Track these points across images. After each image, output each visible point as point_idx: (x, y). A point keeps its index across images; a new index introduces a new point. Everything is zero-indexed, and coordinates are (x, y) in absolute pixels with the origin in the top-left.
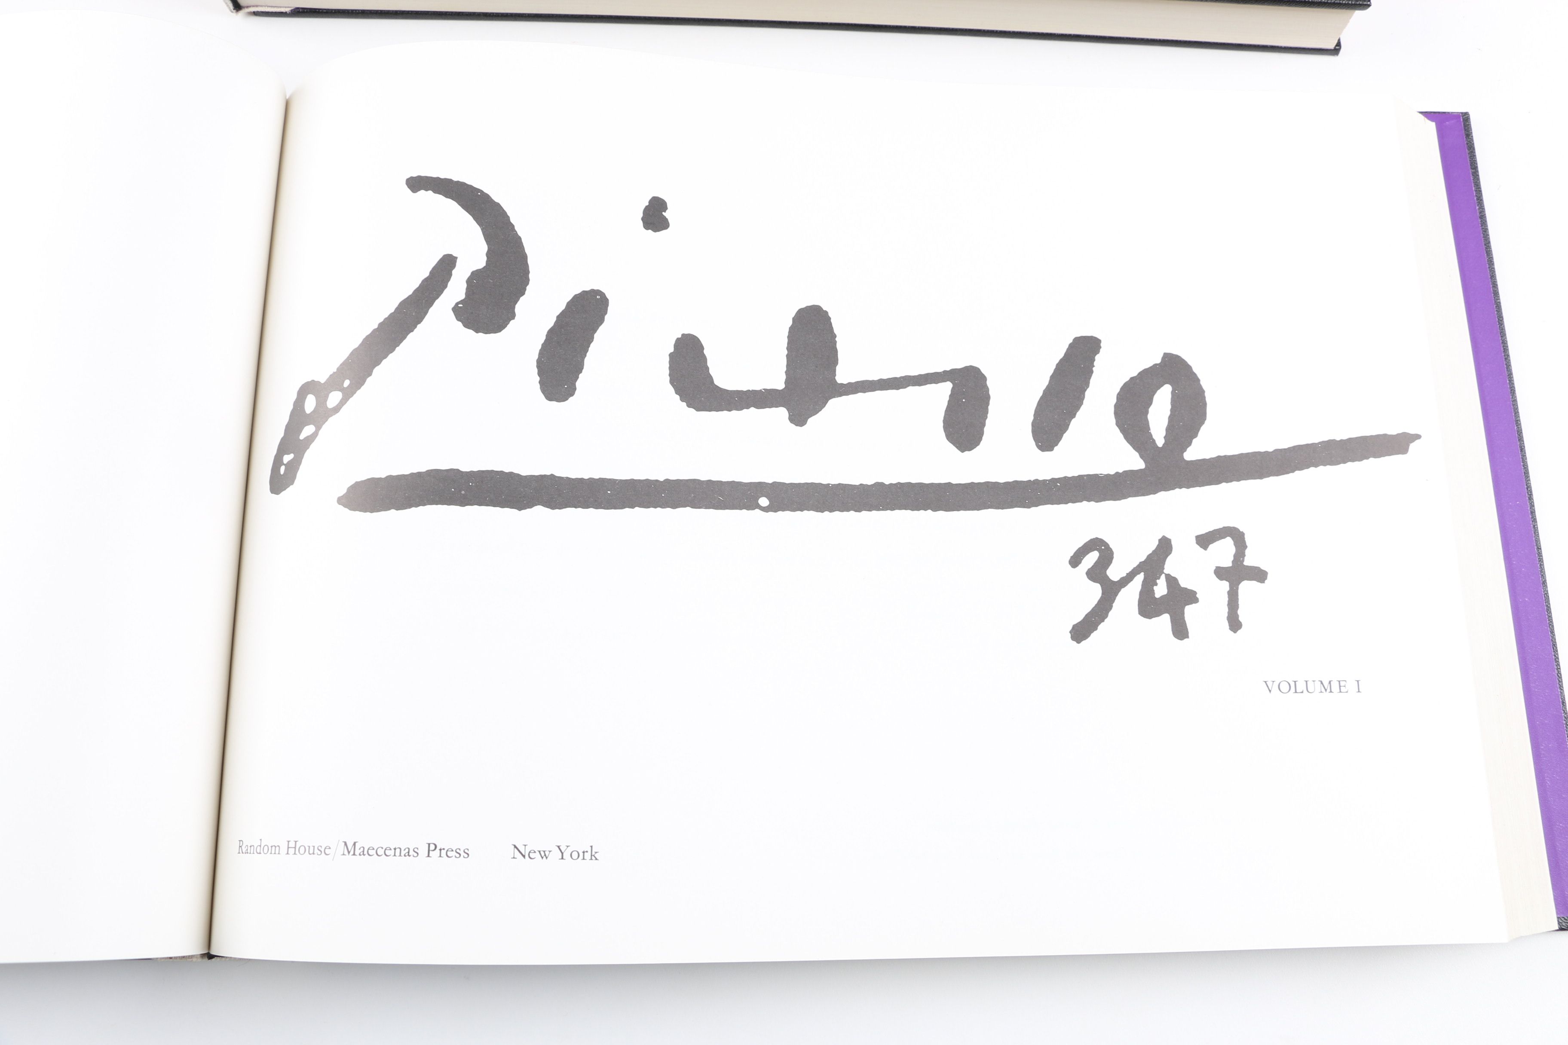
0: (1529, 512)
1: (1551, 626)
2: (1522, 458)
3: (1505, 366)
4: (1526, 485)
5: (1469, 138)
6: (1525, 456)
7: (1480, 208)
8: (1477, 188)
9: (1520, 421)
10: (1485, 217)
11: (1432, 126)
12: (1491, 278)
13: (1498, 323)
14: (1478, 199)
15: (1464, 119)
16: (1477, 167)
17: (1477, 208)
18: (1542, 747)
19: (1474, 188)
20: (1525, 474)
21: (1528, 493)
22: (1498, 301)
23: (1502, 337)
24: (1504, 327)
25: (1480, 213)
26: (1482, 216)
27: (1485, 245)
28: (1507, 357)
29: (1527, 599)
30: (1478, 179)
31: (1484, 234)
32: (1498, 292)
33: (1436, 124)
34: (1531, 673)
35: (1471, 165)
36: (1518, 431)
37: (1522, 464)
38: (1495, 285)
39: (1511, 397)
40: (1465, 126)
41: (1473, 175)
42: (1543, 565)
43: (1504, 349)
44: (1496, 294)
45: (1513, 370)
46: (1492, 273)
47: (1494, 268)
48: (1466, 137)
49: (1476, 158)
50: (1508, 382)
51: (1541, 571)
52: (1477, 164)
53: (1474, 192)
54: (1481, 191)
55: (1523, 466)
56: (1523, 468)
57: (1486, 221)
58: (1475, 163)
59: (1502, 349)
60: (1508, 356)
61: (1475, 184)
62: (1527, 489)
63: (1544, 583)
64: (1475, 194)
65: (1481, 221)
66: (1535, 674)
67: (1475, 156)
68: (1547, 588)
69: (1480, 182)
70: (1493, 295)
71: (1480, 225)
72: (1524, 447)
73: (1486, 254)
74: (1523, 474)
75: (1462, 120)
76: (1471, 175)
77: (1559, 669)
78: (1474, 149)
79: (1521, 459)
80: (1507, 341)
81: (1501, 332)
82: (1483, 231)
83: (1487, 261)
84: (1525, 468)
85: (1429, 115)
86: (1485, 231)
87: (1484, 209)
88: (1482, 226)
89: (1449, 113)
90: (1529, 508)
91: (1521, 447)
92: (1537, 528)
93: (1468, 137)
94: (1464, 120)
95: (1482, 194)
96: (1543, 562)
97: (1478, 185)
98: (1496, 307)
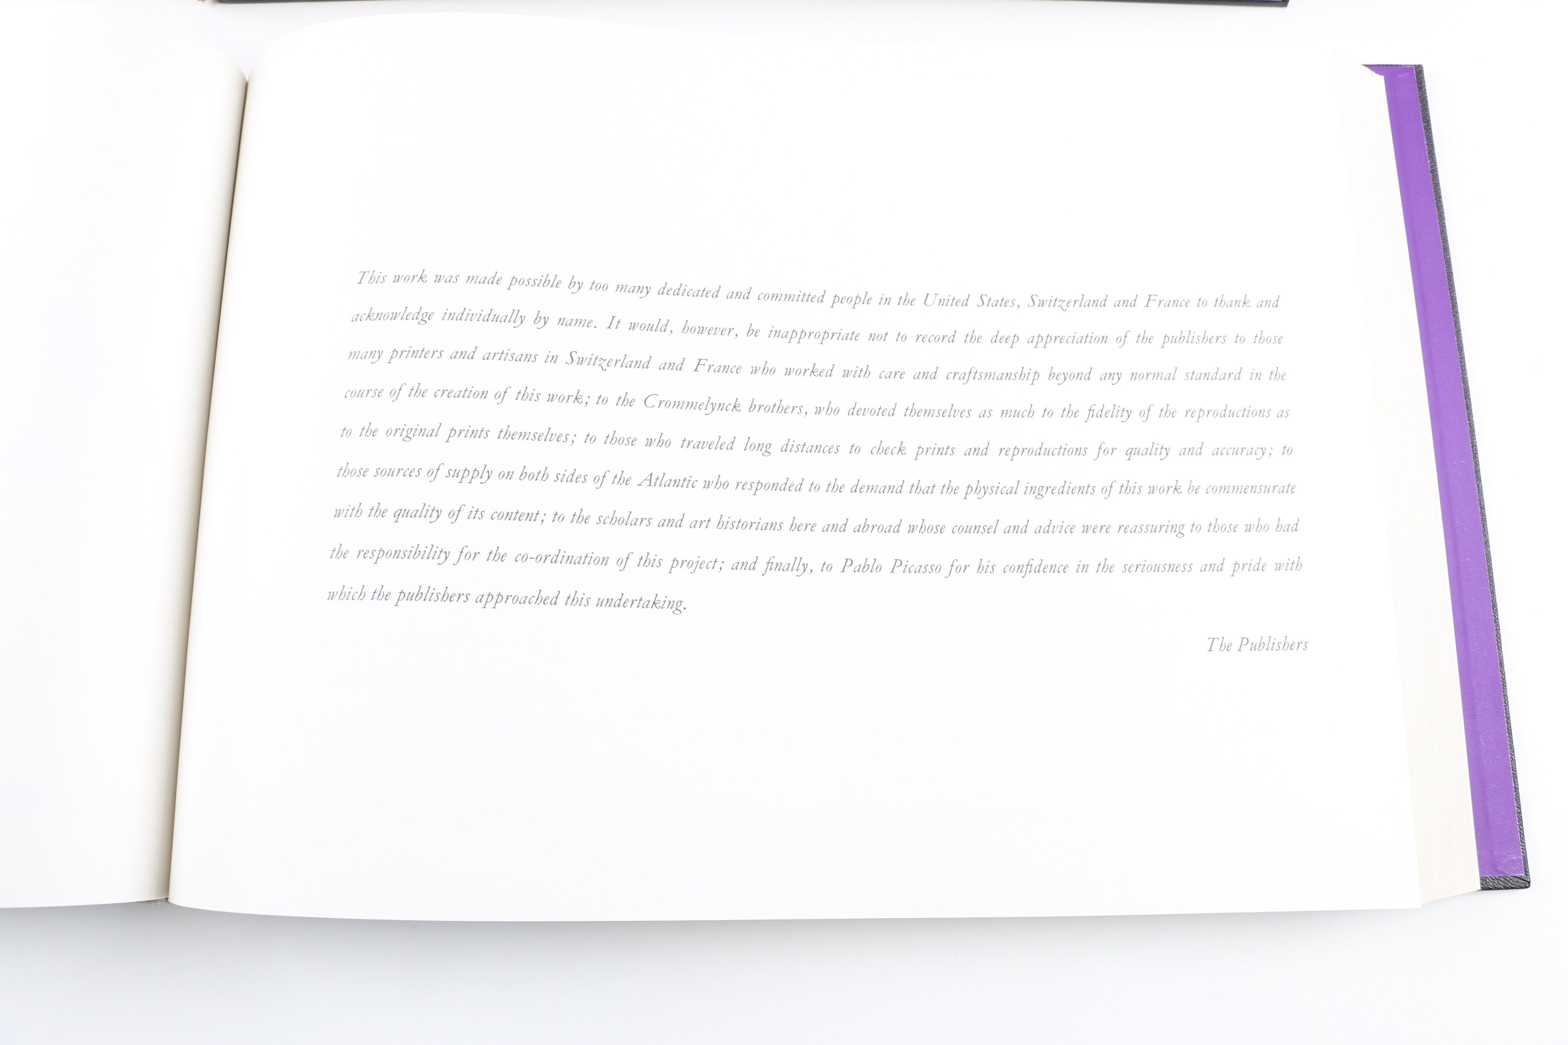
0: (1474, 471)
1: (1491, 587)
2: (1468, 416)
3: (1454, 323)
4: (1472, 444)
5: (1422, 92)
6: (1472, 414)
7: (1431, 162)
8: (1429, 142)
9: (1467, 379)
10: (1437, 171)
11: (1380, 80)
12: (1441, 233)
13: (1447, 279)
14: (1429, 153)
15: (1418, 71)
16: (1429, 120)
17: (1429, 162)
18: (1478, 708)
19: (1425, 142)
20: (1470, 432)
21: (1473, 452)
22: (1448, 256)
23: (1451, 293)
24: (1453, 282)
25: (1432, 167)
26: (1434, 170)
27: (1436, 199)
28: (1455, 314)
29: (1468, 559)
30: (1431, 133)
31: (1435, 189)
32: (1448, 248)
33: (1385, 77)
34: (1470, 633)
35: (1423, 118)
36: (1465, 389)
37: (1468, 422)
38: (1445, 240)
39: (1458, 354)
40: (1418, 79)
41: (1425, 129)
42: (1486, 524)
43: (1453, 305)
44: (1446, 249)
45: (1461, 326)
46: (1443, 228)
47: (1444, 223)
48: (1419, 90)
49: (1428, 111)
50: (1456, 339)
51: (1484, 531)
52: (1429, 117)
53: (1426, 146)
54: (1433, 145)
55: (1469, 425)
56: (1468, 426)
57: (1437, 176)
58: (1427, 116)
59: (1451, 305)
60: (1457, 312)
61: (1427, 138)
62: (1473, 448)
63: (1487, 543)
64: (1426, 148)
65: (1433, 175)
66: (1474, 635)
67: (1428, 109)
68: (1489, 548)
69: (1432, 135)
70: (1442, 250)
71: (1431, 180)
72: (1471, 405)
73: (1436, 209)
74: (1469, 432)
75: (1415, 73)
76: (1423, 128)
77: (1498, 630)
78: (1427, 102)
79: (1467, 418)
80: (1456, 298)
81: (1450, 289)
82: (1434, 186)
83: (1437, 216)
84: (1471, 426)
85: (1377, 68)
86: (1437, 186)
87: (1436, 163)
88: (1433, 180)
89: (1401, 65)
90: (1473, 468)
91: (1467, 405)
92: (1481, 487)
93: (1421, 90)
94: (1416, 73)
95: (1434, 147)
96: (1486, 521)
97: (1429, 139)
98: (1446, 262)
